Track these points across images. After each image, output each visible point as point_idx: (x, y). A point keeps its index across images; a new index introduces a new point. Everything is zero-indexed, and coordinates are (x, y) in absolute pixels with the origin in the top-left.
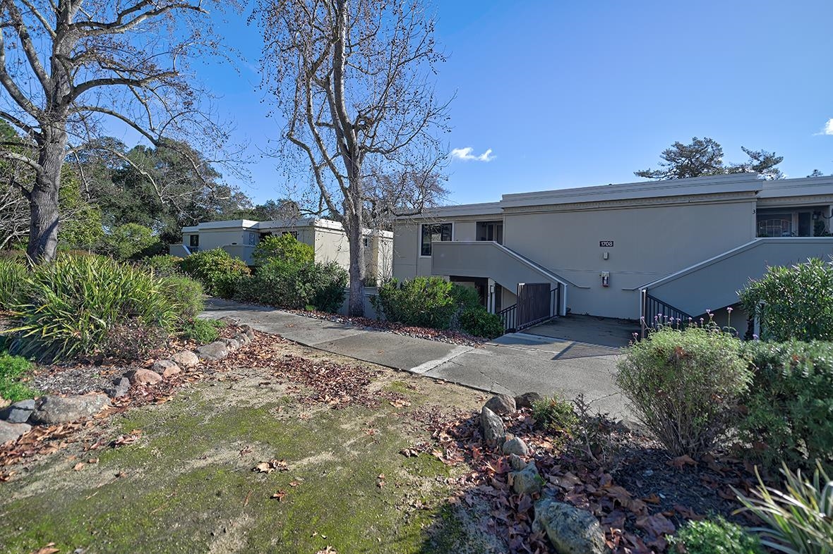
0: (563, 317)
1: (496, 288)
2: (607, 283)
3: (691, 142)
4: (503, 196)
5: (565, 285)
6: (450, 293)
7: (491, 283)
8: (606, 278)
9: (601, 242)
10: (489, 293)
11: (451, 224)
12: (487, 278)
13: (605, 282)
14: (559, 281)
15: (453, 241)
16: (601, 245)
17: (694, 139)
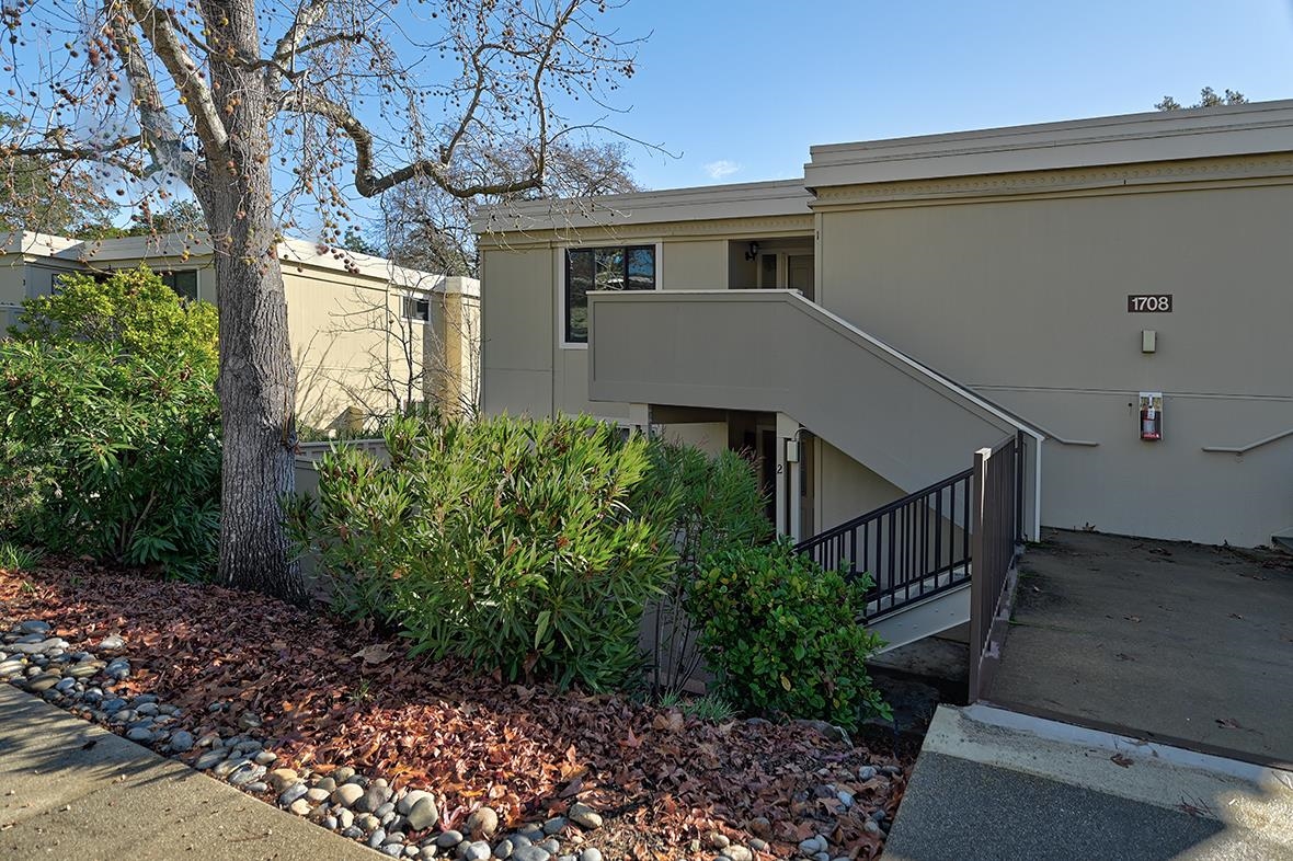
0: (1034, 544)
1: (802, 448)
2: (1151, 430)
3: (1198, 100)
4: (815, 151)
5: (1040, 438)
6: (637, 497)
7: (786, 429)
8: (1151, 413)
9: (1131, 298)
10: (780, 461)
11: (652, 247)
12: (774, 415)
13: (1149, 427)
14: (1022, 427)
15: (659, 289)
16: (1131, 308)
17: (1206, 92)
